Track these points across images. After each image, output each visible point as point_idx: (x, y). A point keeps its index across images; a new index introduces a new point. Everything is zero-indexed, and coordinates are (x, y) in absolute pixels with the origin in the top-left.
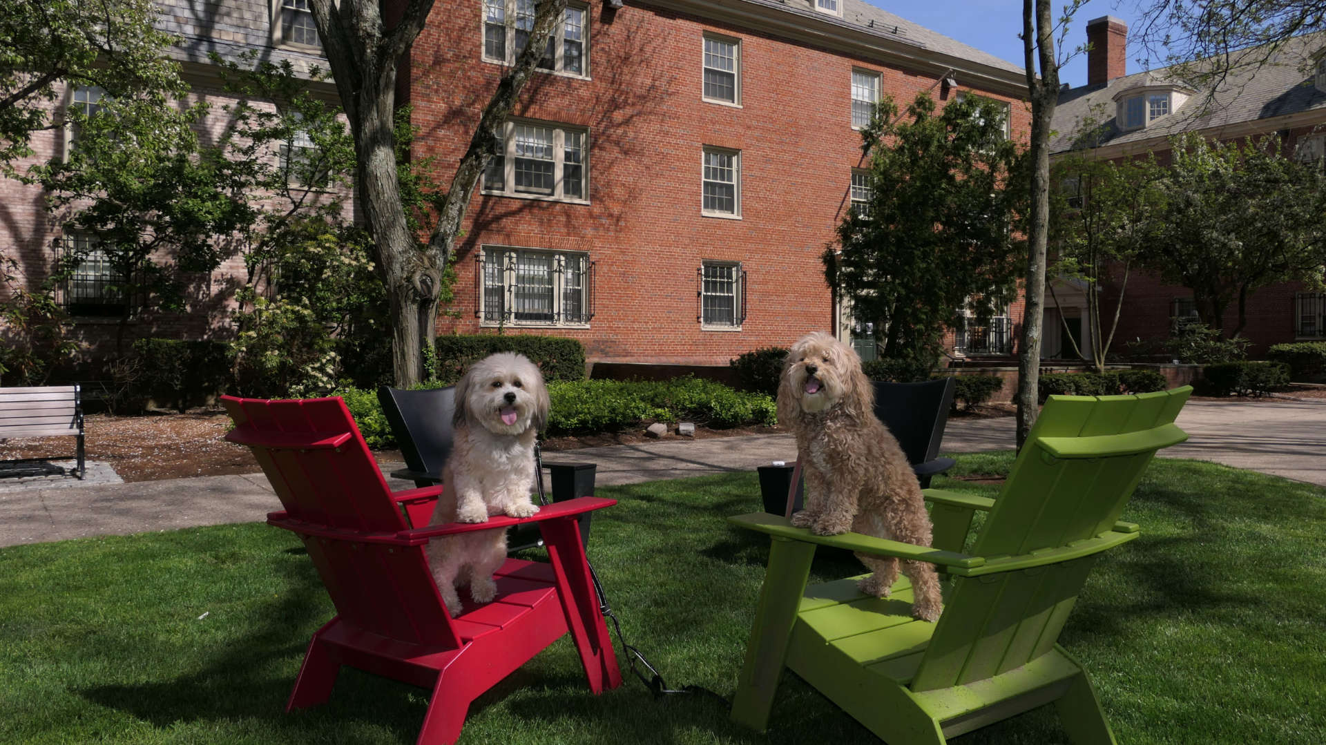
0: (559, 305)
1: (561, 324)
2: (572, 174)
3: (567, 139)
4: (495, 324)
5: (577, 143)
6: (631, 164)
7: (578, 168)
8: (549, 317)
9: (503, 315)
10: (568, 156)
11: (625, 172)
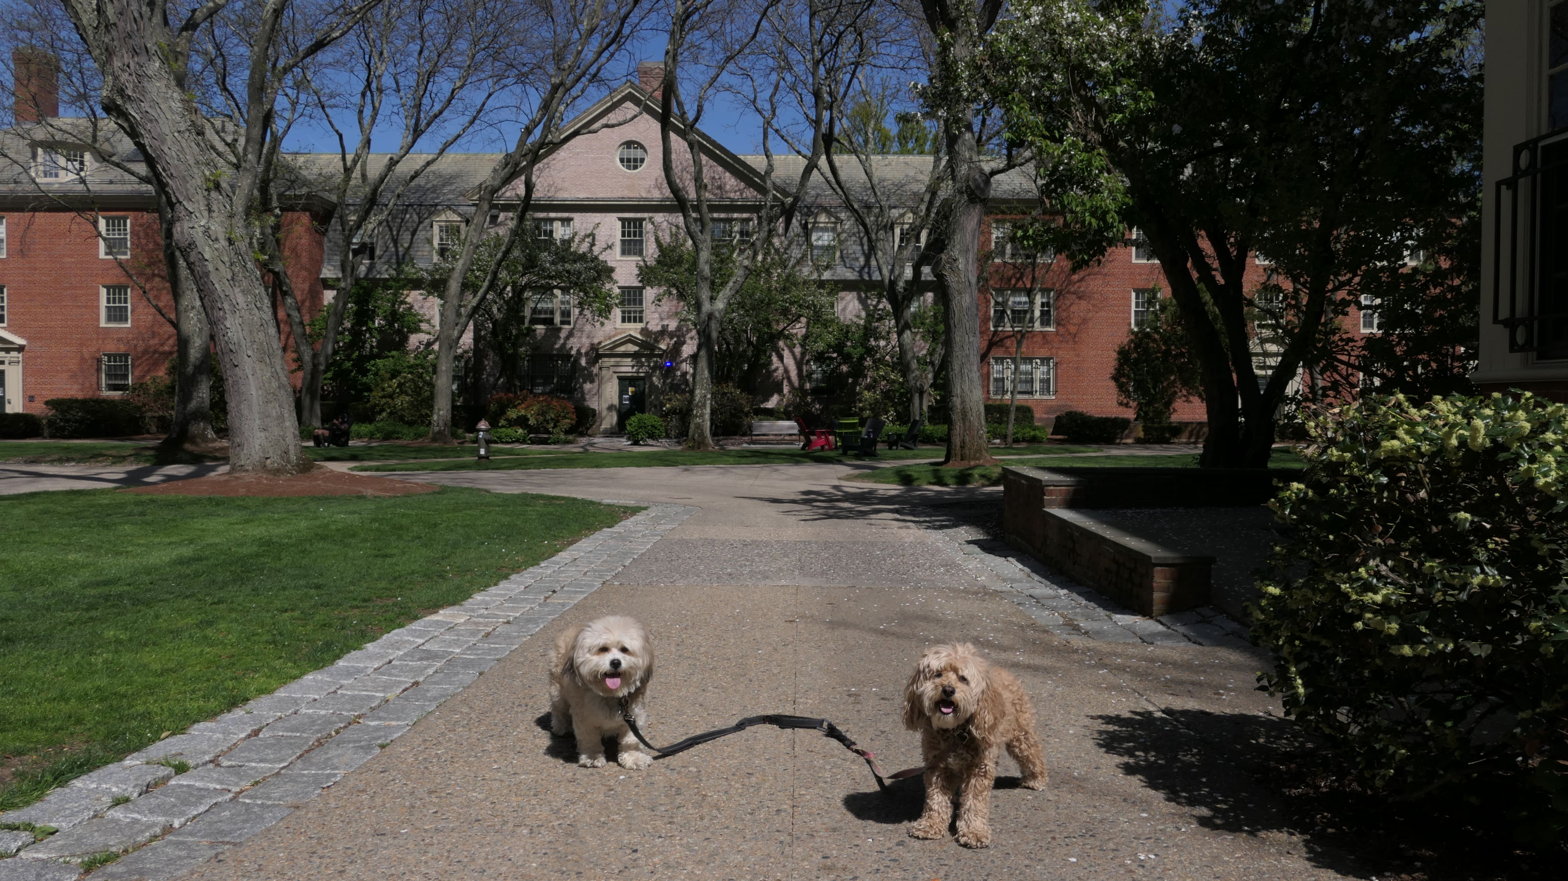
0: (1037, 386)
1: (1037, 396)
2: (1045, 314)
3: (1042, 297)
4: (999, 397)
5: (1049, 297)
6: (1083, 303)
7: (1048, 312)
8: (1031, 393)
9: (1004, 392)
10: (1043, 305)
11: (1079, 309)
